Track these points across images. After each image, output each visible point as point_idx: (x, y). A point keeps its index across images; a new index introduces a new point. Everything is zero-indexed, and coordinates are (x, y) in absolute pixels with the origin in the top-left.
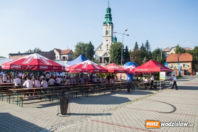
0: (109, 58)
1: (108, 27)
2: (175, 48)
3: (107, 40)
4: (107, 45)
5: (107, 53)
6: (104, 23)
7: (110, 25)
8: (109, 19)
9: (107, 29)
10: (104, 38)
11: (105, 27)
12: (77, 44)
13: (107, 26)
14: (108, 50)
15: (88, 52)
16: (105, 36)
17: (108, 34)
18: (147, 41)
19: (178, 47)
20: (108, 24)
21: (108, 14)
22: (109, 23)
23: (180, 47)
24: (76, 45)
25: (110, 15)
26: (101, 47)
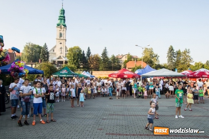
0: (63, 61)
1: (63, 29)
2: (126, 56)
3: (61, 43)
4: (61, 48)
5: (61, 57)
6: (58, 25)
7: (64, 28)
8: (63, 21)
9: (61, 31)
10: (58, 41)
11: (59, 29)
12: (26, 44)
13: (61, 28)
14: (61, 53)
15: (44, 54)
16: (59, 38)
17: (62, 36)
18: (105, 48)
19: (129, 55)
20: (63, 27)
21: (62, 15)
22: (64, 25)
23: (130, 55)
24: (25, 46)
25: (64, 17)
26: (54, 50)
